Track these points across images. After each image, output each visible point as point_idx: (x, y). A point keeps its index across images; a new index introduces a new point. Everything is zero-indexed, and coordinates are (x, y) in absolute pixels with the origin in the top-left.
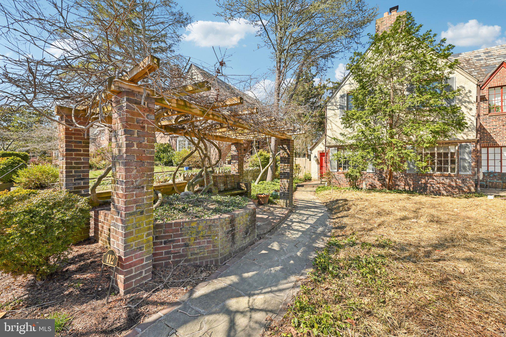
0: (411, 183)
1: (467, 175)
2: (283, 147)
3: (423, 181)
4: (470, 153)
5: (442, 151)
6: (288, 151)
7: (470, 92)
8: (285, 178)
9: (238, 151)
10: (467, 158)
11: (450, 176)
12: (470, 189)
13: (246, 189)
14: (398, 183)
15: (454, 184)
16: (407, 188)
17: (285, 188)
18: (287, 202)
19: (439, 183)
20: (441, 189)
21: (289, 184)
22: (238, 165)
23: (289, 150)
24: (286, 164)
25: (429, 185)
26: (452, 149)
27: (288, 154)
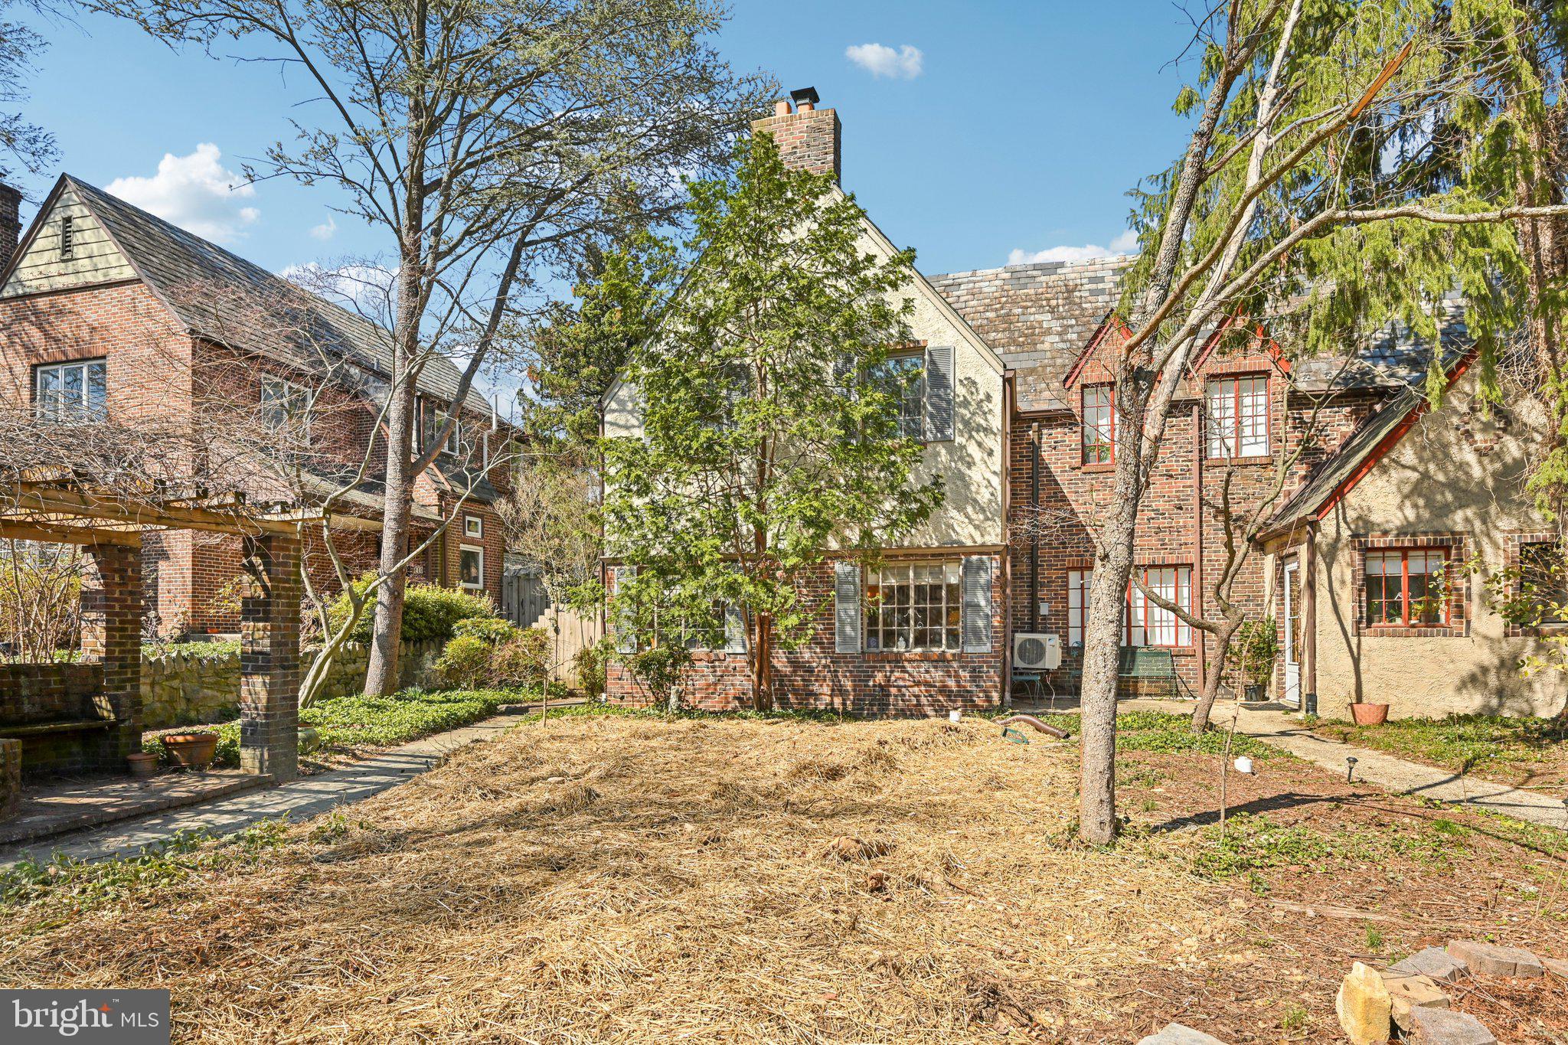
0: (848, 685)
1: (981, 655)
2: (251, 563)
3: (879, 677)
4: (989, 587)
5: (927, 580)
6: (265, 577)
7: (988, 398)
8: (258, 670)
9: (103, 577)
10: (983, 603)
11: (942, 658)
12: (989, 699)
13: (112, 717)
14: (815, 688)
15: (951, 683)
16: (837, 702)
17: (256, 708)
18: (262, 755)
19: (918, 684)
20: (924, 701)
21: (269, 693)
22: (107, 629)
23: (269, 572)
24: (261, 625)
25: (893, 691)
26: (953, 575)
27: (265, 587)
